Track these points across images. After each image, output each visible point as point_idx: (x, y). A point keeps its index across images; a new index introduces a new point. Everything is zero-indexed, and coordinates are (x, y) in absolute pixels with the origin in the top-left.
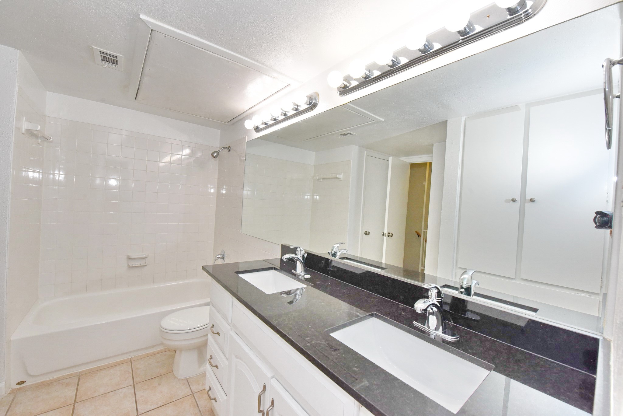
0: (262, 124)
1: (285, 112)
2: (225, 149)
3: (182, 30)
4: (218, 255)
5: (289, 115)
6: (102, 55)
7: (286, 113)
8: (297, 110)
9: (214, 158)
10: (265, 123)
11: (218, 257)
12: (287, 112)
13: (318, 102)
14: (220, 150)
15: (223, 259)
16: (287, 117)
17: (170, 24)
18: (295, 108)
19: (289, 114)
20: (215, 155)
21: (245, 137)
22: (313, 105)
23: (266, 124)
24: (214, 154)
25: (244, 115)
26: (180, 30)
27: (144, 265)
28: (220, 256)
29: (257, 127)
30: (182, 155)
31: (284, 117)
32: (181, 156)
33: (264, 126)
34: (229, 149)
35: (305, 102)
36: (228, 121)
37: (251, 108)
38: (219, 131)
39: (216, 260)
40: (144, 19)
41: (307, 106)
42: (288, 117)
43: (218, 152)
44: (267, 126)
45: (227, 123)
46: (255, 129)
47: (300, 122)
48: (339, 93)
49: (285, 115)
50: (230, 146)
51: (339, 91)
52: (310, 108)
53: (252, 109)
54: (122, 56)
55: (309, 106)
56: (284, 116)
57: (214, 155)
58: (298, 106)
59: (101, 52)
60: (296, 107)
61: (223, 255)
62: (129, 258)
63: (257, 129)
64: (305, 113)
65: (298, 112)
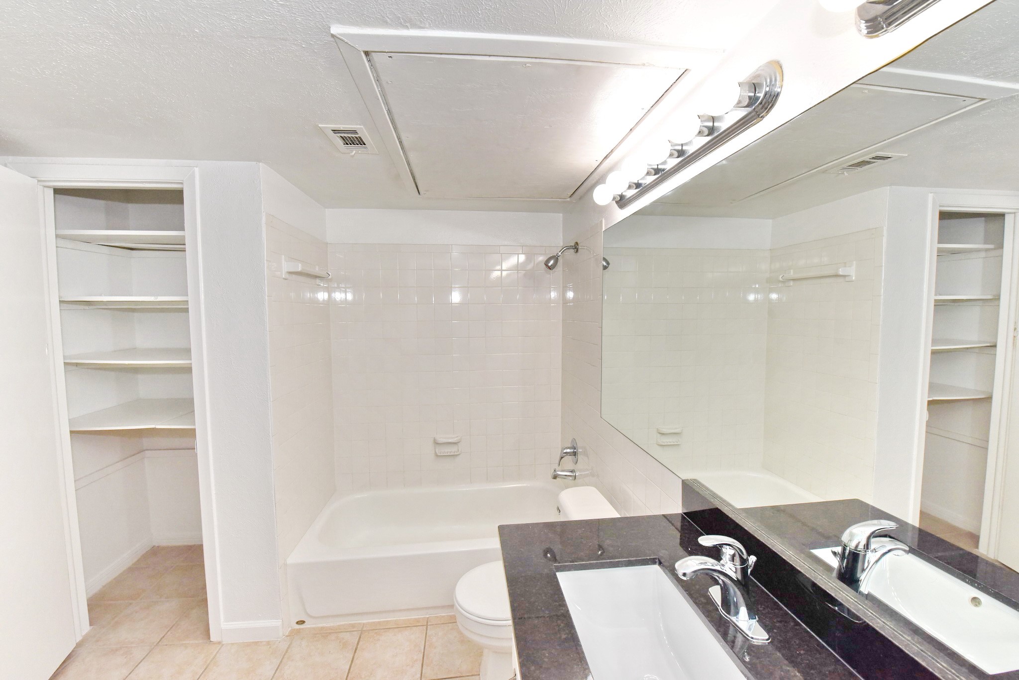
0: (630, 187)
1: (680, 148)
2: (568, 249)
3: (411, 28)
4: (564, 449)
5: (691, 152)
6: (339, 135)
7: (684, 148)
8: (711, 130)
9: (550, 269)
10: (635, 184)
11: (565, 451)
12: (686, 144)
13: (781, 87)
14: (560, 254)
15: (575, 455)
16: (686, 158)
17: (385, 23)
18: (706, 127)
19: (691, 149)
20: (552, 262)
21: (601, 222)
22: (761, 103)
23: (638, 185)
24: (549, 263)
25: (596, 176)
26: (407, 27)
27: (455, 454)
28: (568, 450)
29: (622, 197)
30: (502, 270)
31: (680, 159)
32: (500, 272)
33: (634, 191)
34: (576, 248)
35: (736, 101)
36: (570, 194)
37: (606, 157)
38: (561, 215)
39: (562, 458)
40: (341, 35)
41: (742, 113)
42: (689, 157)
43: (556, 258)
44: (641, 189)
45: (569, 200)
46: (617, 202)
47: (724, 162)
48: (868, 27)
49: (681, 153)
50: (577, 243)
51: (867, 21)
52: (753, 114)
53: (608, 161)
54: (361, 128)
55: (749, 109)
56: (678, 157)
57: (550, 265)
58: (713, 119)
59: (334, 131)
60: (711, 124)
61: (575, 449)
62: (436, 443)
63: (622, 201)
64: (738, 134)
65: (717, 137)
